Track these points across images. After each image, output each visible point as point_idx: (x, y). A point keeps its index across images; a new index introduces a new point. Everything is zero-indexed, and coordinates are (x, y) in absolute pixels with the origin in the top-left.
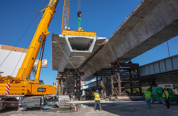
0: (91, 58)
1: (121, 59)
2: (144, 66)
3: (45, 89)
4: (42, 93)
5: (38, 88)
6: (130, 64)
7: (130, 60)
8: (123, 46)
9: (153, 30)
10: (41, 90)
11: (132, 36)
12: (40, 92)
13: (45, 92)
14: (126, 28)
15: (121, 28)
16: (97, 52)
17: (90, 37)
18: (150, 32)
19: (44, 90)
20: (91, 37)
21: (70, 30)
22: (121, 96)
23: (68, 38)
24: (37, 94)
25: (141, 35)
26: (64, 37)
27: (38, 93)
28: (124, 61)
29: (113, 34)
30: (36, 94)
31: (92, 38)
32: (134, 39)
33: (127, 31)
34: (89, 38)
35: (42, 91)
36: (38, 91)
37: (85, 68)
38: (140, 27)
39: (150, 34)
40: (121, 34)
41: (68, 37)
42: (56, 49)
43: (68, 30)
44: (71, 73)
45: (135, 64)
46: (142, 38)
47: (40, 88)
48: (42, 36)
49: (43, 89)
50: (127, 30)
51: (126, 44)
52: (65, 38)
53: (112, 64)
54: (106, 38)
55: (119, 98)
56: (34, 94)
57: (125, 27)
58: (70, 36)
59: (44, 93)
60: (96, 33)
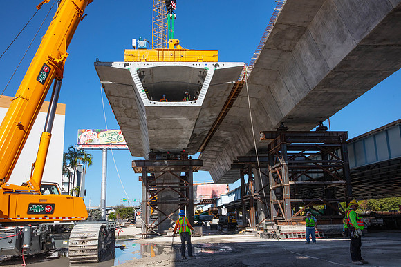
0: (221, 121)
1: (291, 119)
2: (362, 138)
3: (53, 205)
4: (40, 218)
5: (31, 205)
6: (321, 135)
7: (321, 123)
8: (290, 83)
9: (357, 28)
10: (41, 208)
11: (309, 54)
12: (37, 213)
13: (52, 212)
14: (287, 30)
15: (275, 32)
16: (232, 103)
17: (198, 63)
18: (349, 35)
19: (48, 209)
20: (201, 63)
21: (144, 49)
22: (289, 222)
23: (138, 70)
24: (26, 219)
25: (329, 48)
26: (127, 68)
27: (30, 216)
28: (307, 126)
29: (257, 51)
30: (22, 220)
31: (202, 65)
32: (314, 60)
33: (292, 40)
34: (195, 66)
35: (41, 213)
36: (29, 212)
37: (216, 149)
38: (323, 24)
39: (351, 44)
40: (278, 49)
41: (137, 67)
42: (117, 101)
43: (140, 49)
44: (166, 162)
45: (335, 135)
46: (332, 57)
47: (36, 204)
48: (50, 66)
49: (45, 205)
50: (291, 35)
51: (297, 77)
52: (128, 70)
53: (268, 134)
54: (242, 64)
55: (285, 228)
56: (18, 219)
57: (283, 27)
58: (143, 65)
59: (49, 216)
60: (216, 53)
